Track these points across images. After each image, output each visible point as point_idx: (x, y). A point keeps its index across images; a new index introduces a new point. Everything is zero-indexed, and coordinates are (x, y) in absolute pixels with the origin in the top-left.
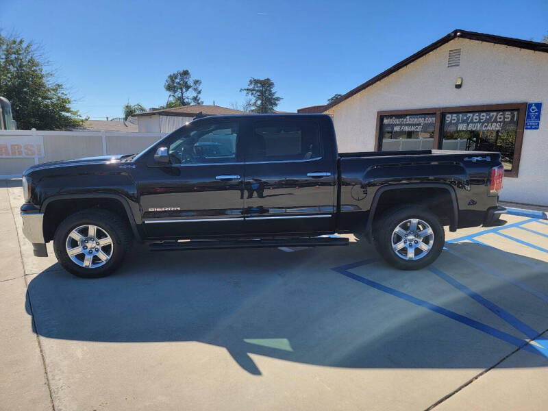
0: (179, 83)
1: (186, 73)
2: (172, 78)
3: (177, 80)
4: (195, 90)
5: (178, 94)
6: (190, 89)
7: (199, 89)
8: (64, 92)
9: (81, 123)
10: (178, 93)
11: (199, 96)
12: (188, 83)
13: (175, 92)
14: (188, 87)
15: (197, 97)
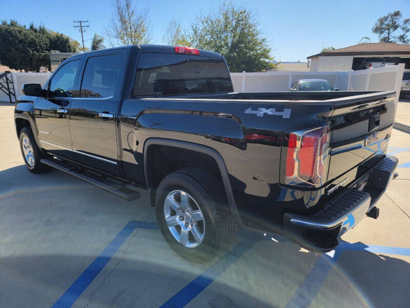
0: (387, 25)
1: (397, 14)
2: (382, 21)
3: (387, 22)
4: (403, 29)
5: (385, 35)
6: (399, 29)
7: (408, 28)
8: (267, 45)
9: (275, 66)
10: (385, 33)
11: (407, 34)
12: (397, 23)
13: (382, 33)
14: (396, 27)
15: (404, 35)
